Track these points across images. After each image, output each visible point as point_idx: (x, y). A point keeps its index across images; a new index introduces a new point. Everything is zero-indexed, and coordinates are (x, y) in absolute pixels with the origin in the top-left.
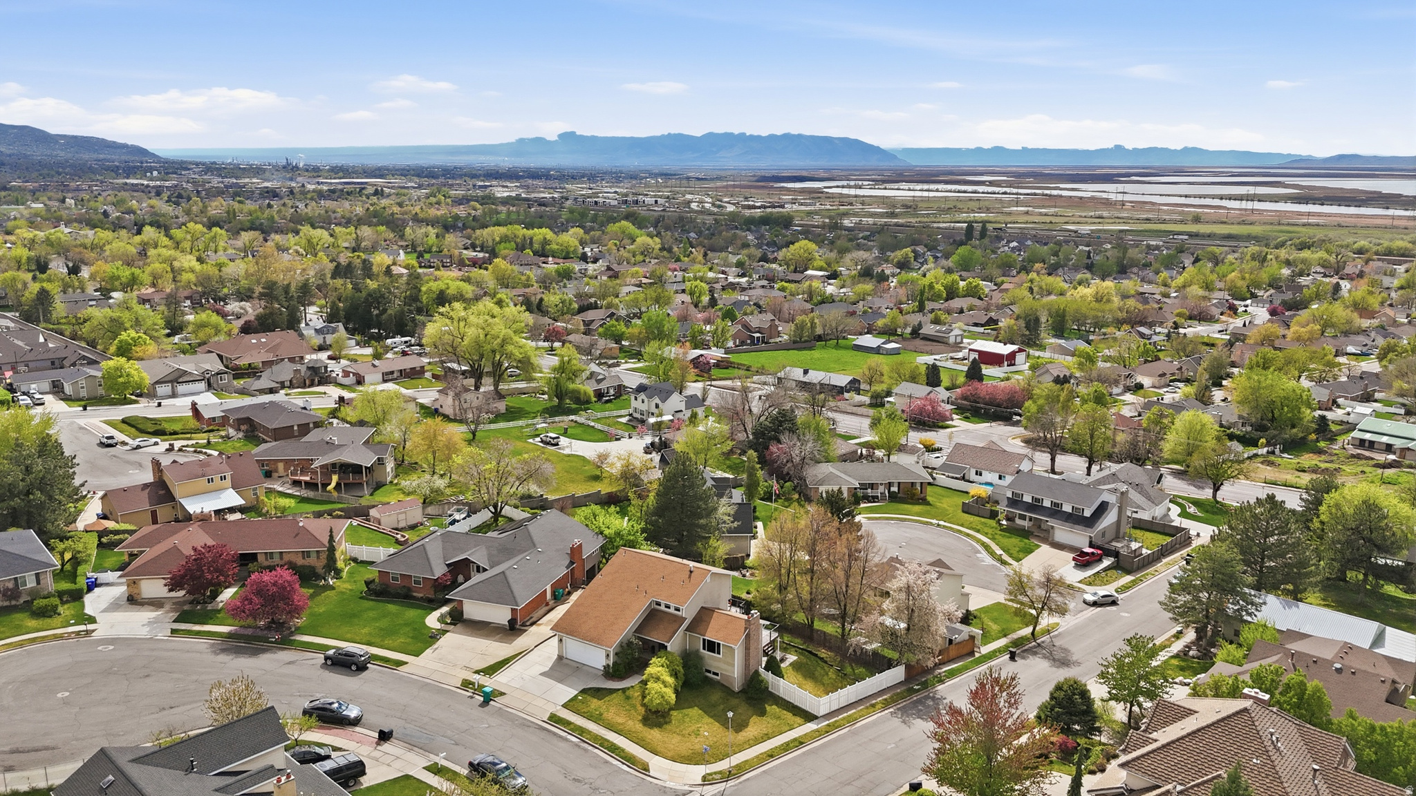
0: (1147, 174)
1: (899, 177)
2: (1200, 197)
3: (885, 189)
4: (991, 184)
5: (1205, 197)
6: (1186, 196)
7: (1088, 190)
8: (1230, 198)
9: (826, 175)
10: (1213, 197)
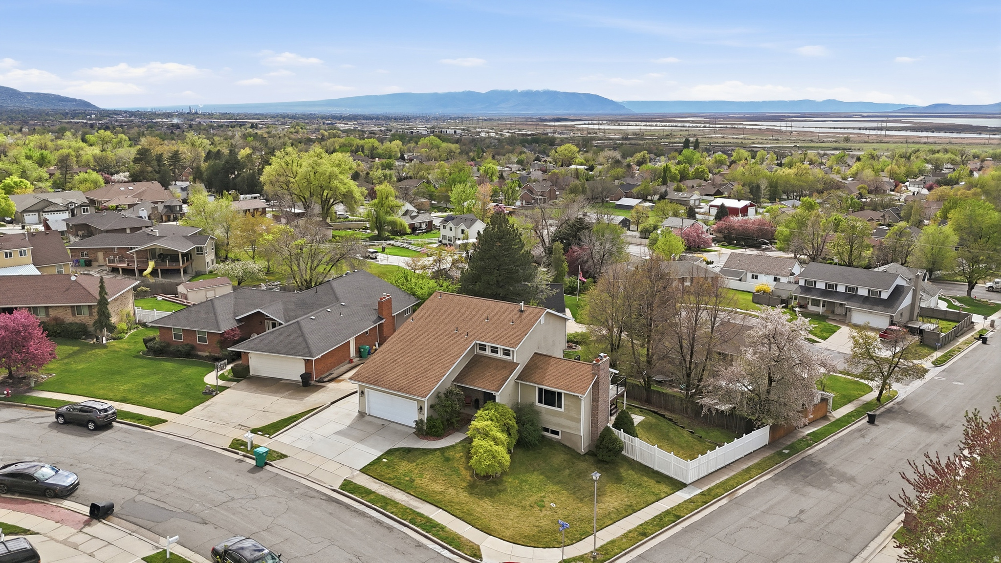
0: (803, 117)
1: (627, 120)
2: (844, 128)
3: (619, 125)
4: (693, 122)
5: (848, 128)
6: (834, 128)
7: (764, 125)
8: (866, 129)
9: (575, 118)
10: (854, 128)
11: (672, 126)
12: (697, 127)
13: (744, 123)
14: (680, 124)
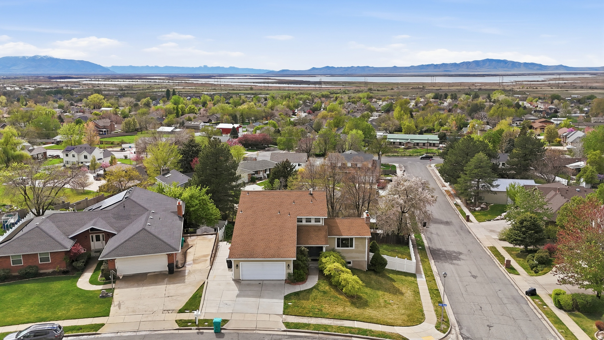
0: (221, 76)
1: (115, 77)
3: (112, 81)
4: (159, 79)
9: (76, 77)
11: (147, 82)
12: (164, 82)
13: (190, 80)
14: (153, 81)
